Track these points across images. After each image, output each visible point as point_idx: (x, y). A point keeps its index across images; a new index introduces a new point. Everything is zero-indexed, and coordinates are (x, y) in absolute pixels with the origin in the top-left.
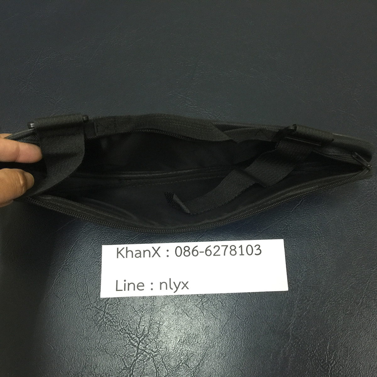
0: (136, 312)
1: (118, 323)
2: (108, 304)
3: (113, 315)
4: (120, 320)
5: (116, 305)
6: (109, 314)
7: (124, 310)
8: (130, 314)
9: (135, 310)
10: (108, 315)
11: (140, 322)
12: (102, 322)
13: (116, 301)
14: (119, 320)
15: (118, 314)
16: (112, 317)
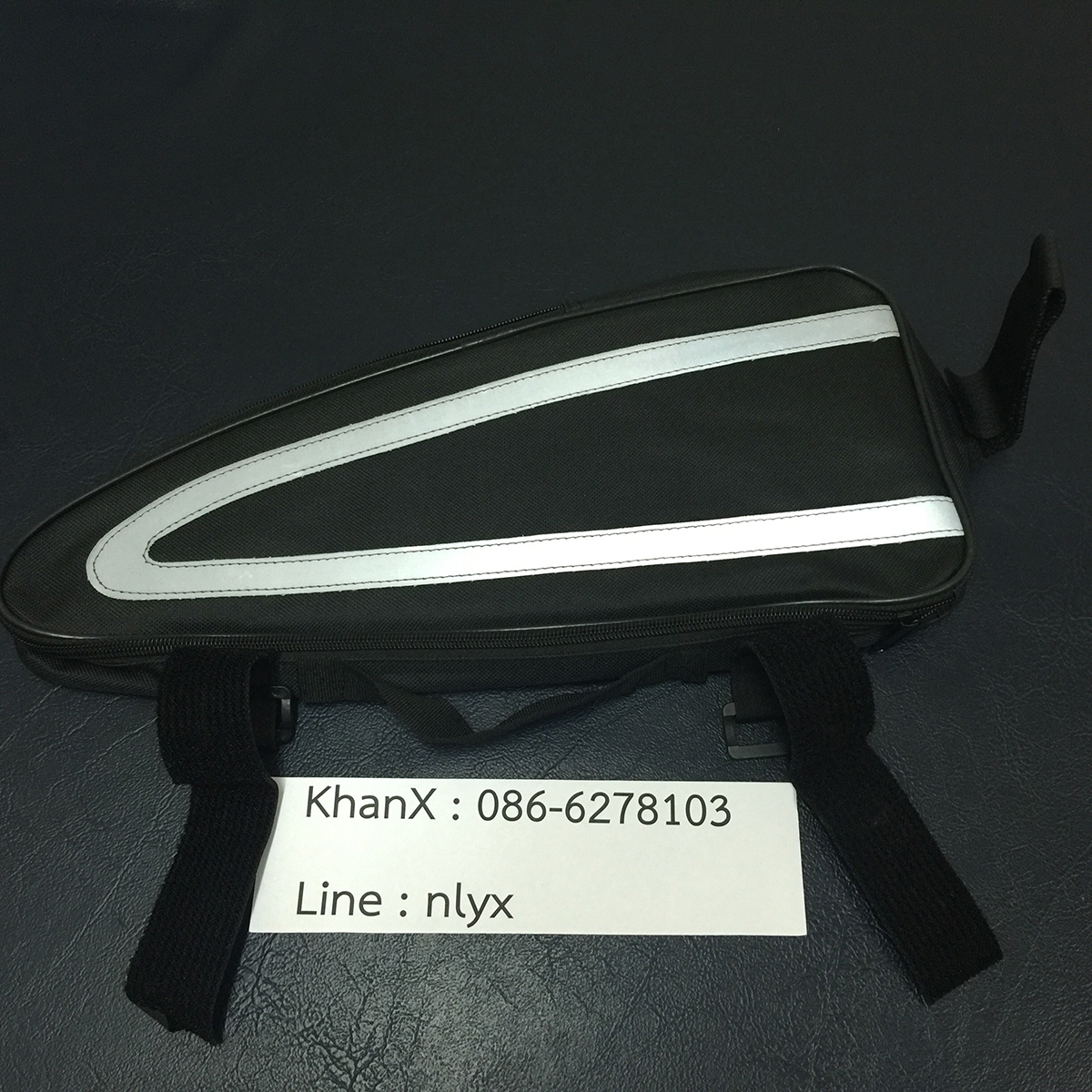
0: (351, 982)
1: (297, 1013)
2: (271, 953)
3: (284, 986)
4: (303, 1003)
5: (292, 957)
6: (271, 983)
7: (316, 973)
8: (333, 986)
9: (349, 973)
10: (270, 987)
11: (361, 1010)
12: (249, 1005)
13: (295, 944)
14: (300, 1004)
15: (298, 983)
16: (280, 991)
